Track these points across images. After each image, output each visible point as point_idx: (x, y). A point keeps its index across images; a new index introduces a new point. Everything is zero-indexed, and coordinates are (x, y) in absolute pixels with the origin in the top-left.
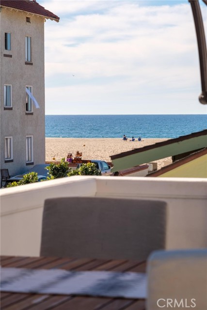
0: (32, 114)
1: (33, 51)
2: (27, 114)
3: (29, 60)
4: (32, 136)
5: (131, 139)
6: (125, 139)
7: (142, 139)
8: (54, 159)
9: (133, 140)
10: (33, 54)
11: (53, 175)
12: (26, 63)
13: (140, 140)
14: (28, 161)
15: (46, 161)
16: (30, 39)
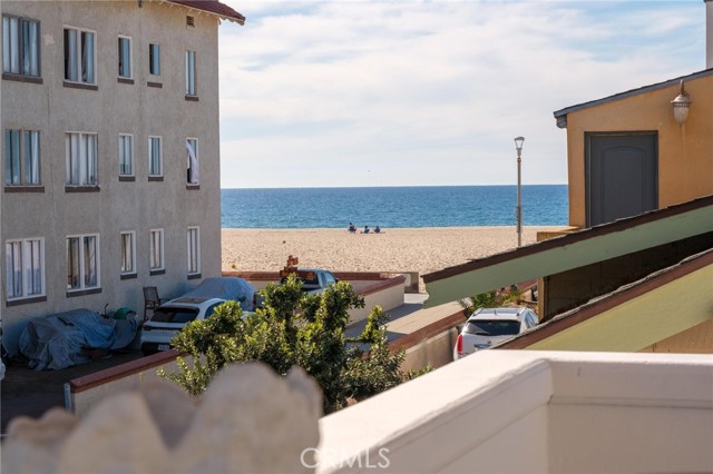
0: (198, 188)
1: (199, 77)
2: (188, 188)
3: (192, 92)
4: (198, 227)
5: (363, 229)
6: (352, 229)
7: (382, 230)
8: (234, 267)
9: (367, 231)
10: (199, 81)
11: (272, 306)
12: (187, 98)
13: (377, 231)
14: (192, 271)
15: (223, 270)
16: (193, 56)
